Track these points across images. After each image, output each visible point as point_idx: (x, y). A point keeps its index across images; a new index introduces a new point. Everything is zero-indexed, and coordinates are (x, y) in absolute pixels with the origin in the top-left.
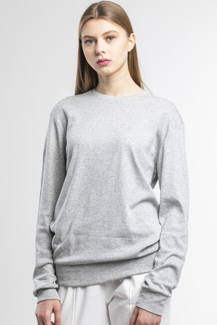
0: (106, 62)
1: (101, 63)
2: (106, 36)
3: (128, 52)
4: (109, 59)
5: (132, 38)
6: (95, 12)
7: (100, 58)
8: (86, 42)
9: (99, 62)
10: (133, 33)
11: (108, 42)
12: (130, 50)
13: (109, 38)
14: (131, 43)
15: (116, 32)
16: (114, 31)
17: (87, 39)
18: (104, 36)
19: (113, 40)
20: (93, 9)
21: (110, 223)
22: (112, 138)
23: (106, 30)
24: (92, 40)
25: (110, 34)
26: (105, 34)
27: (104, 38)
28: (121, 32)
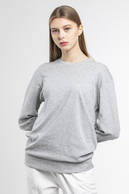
0: (65, 43)
1: (62, 44)
2: (64, 28)
3: (79, 36)
4: (67, 42)
5: (80, 28)
6: (58, 14)
7: (62, 41)
8: (53, 32)
9: (61, 43)
10: (81, 24)
11: (66, 32)
12: (79, 35)
13: (67, 29)
14: (80, 30)
15: (71, 25)
16: (69, 25)
17: (54, 30)
18: (63, 28)
19: (69, 30)
20: (56, 12)
21: (61, 137)
22: (68, 88)
23: (65, 24)
24: (57, 30)
25: (67, 27)
26: (64, 27)
27: (64, 29)
28: (73, 25)
